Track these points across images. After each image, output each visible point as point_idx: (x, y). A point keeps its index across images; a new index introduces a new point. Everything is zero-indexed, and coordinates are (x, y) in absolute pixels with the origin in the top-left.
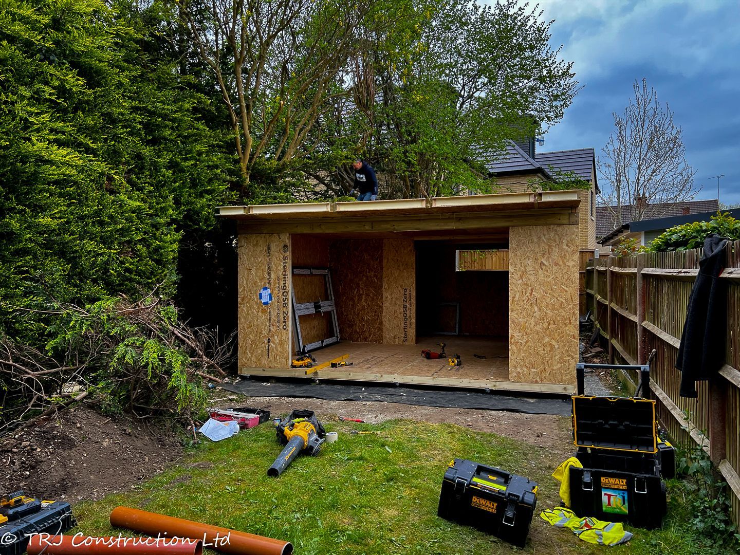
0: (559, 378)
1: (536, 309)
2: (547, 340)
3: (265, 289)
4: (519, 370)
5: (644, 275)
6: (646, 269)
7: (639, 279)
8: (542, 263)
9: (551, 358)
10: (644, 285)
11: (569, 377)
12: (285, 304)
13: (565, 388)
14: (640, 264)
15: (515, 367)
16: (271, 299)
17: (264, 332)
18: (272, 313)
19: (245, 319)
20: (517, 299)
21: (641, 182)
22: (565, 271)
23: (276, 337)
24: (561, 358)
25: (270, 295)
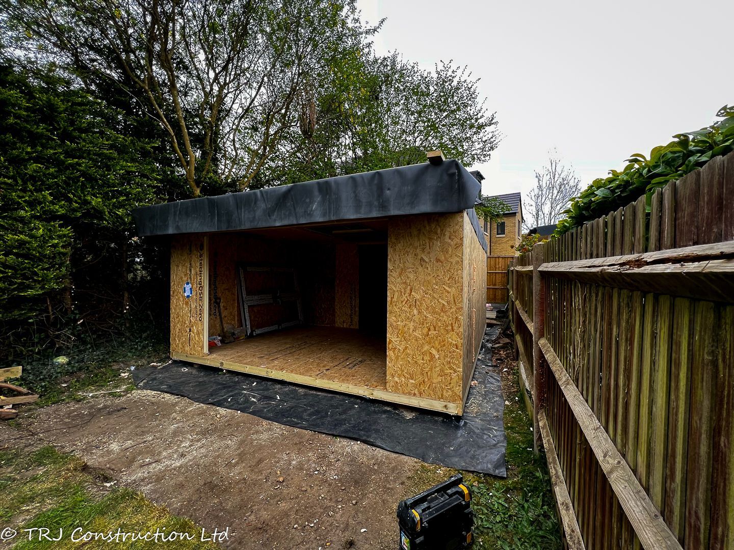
0: (439, 394)
1: (415, 312)
2: (426, 348)
3: (188, 284)
4: (396, 379)
5: (543, 274)
6: (545, 265)
7: (536, 280)
8: (422, 259)
9: (431, 369)
10: (542, 287)
11: (450, 393)
12: (201, 297)
13: (446, 406)
14: (537, 259)
15: (393, 376)
16: (191, 293)
17: (187, 322)
18: (192, 306)
19: (175, 309)
20: (395, 299)
21: (553, 214)
22: (448, 268)
23: (194, 327)
24: (442, 370)
25: (191, 289)
